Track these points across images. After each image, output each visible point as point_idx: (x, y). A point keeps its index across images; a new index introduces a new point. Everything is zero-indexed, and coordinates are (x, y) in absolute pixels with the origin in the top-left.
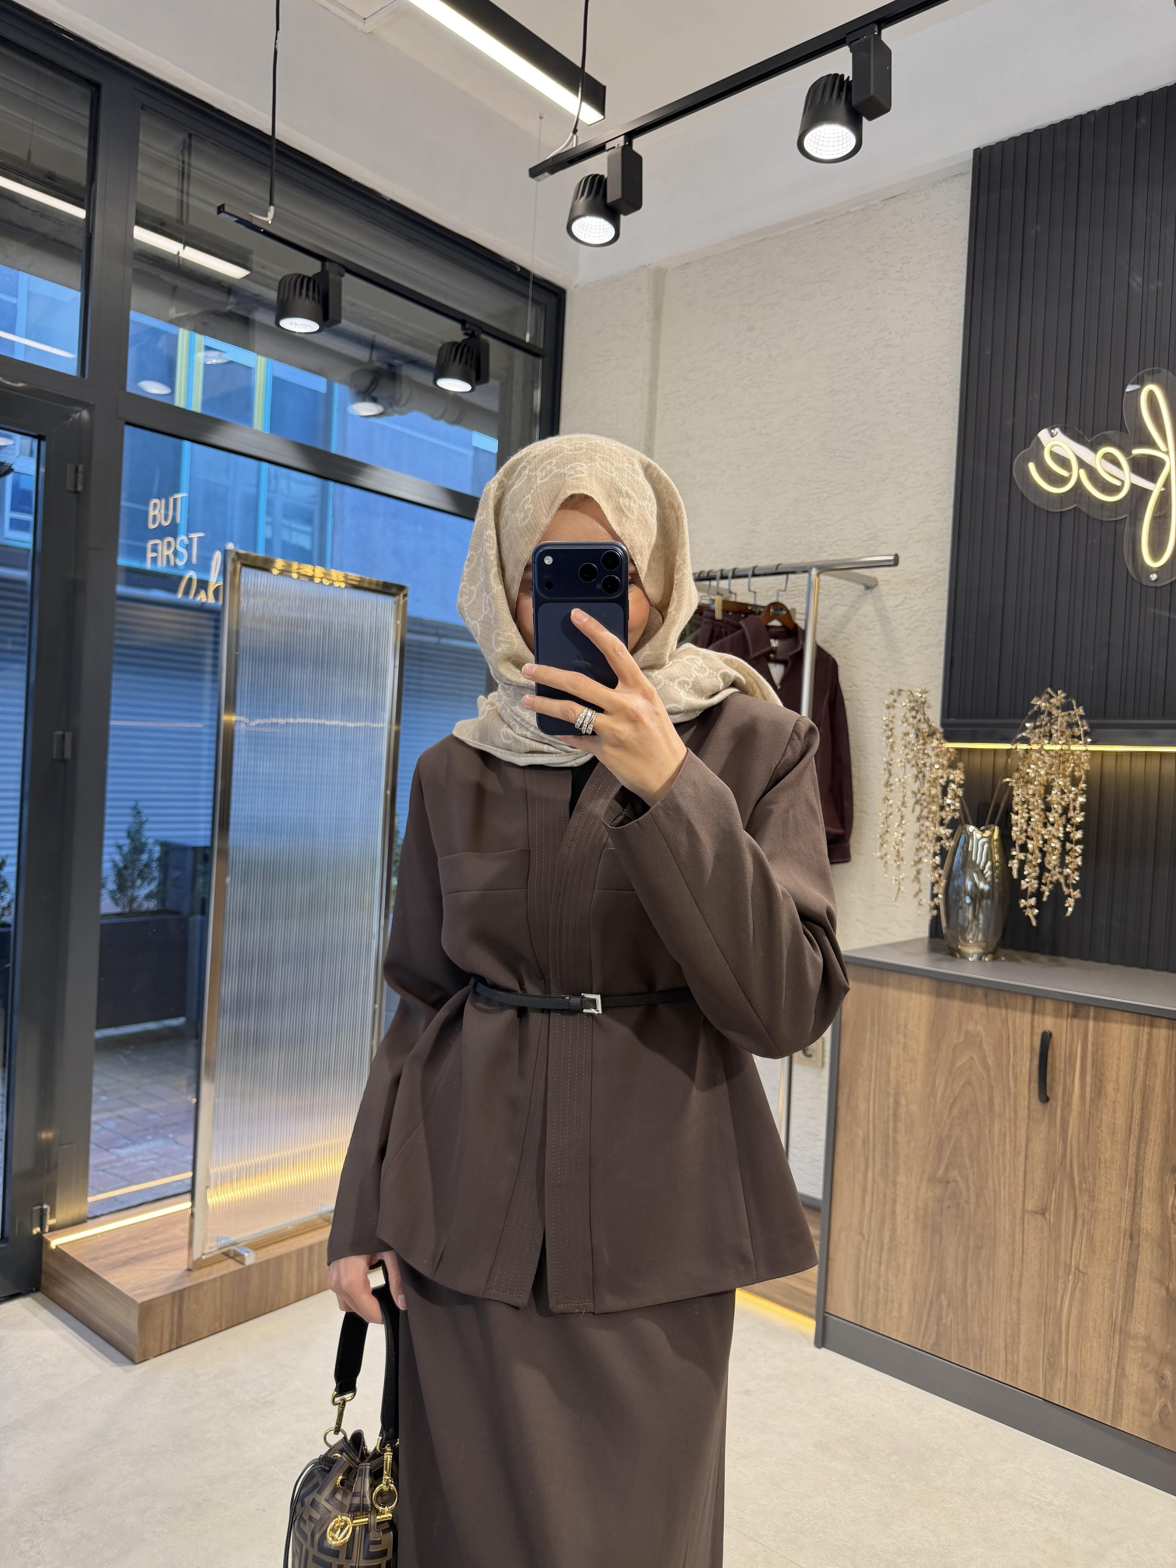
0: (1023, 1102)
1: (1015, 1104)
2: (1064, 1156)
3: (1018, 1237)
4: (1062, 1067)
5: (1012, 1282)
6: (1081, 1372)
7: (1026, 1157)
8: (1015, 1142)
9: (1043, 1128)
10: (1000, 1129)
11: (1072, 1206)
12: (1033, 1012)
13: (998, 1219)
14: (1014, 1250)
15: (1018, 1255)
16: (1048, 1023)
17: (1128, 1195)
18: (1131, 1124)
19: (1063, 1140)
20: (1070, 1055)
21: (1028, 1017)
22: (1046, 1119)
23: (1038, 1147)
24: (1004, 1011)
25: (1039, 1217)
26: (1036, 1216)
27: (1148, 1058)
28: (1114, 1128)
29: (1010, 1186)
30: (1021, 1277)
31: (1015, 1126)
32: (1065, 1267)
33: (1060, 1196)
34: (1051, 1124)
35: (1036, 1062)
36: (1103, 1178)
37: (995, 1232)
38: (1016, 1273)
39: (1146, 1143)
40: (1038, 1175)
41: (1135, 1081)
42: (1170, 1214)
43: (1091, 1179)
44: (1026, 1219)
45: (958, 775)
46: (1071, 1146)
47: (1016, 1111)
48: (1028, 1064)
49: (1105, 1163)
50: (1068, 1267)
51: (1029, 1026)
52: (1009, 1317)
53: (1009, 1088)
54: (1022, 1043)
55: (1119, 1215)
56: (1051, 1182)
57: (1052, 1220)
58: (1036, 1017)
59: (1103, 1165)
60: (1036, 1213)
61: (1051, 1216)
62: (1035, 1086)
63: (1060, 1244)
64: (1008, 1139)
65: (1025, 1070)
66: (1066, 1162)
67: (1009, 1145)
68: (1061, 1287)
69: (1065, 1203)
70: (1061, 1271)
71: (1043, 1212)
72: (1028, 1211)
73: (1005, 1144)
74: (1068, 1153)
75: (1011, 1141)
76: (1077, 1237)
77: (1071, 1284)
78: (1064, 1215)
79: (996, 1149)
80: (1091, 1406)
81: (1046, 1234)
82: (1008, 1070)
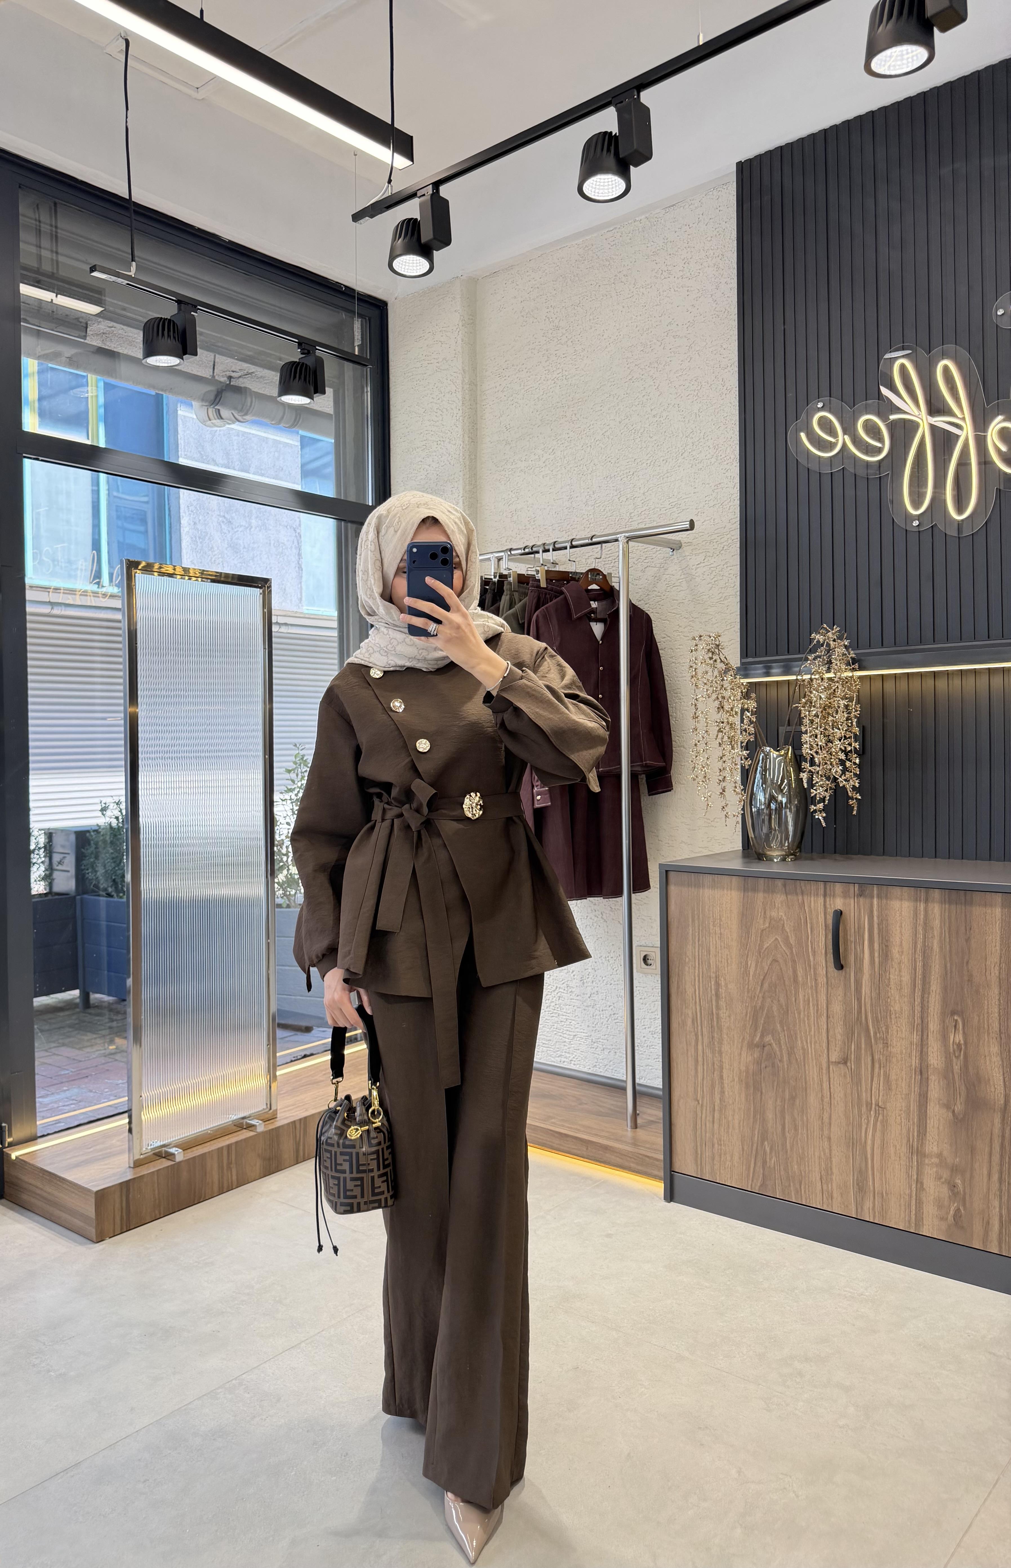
0: (822, 971)
1: (815, 974)
2: (860, 1012)
3: (825, 1084)
4: (852, 939)
5: (823, 1124)
6: (886, 1193)
7: (828, 1017)
8: (818, 1007)
9: (840, 991)
10: (805, 996)
11: (869, 1053)
12: (825, 896)
13: (807, 1072)
14: (822, 1096)
15: (827, 1100)
16: (839, 903)
17: (916, 1038)
18: (915, 980)
19: (858, 999)
20: (859, 928)
21: (821, 900)
22: (842, 984)
23: (837, 1008)
24: (800, 898)
25: (841, 1066)
26: (840, 1065)
27: (925, 924)
28: (901, 985)
29: (815, 1042)
30: (830, 1119)
31: (817, 992)
32: (867, 1106)
33: (858, 1047)
34: (847, 987)
35: (830, 937)
36: (894, 1027)
37: (806, 1083)
38: (826, 1116)
39: (929, 994)
40: (839, 1031)
41: (916, 943)
42: (951, 1049)
43: (884, 1029)
44: (831, 1069)
45: (752, 704)
46: (865, 1003)
47: (816, 980)
48: (824, 939)
49: (896, 1014)
50: (869, 1105)
51: (822, 907)
52: (822, 1153)
53: (809, 960)
54: (818, 922)
55: (911, 1055)
56: (850, 1035)
57: (853, 1067)
58: (828, 900)
59: (893, 1016)
60: (839, 1063)
61: (852, 1064)
62: (831, 957)
63: (861, 1087)
64: (811, 1004)
65: (822, 944)
66: (861, 1017)
67: (811, 1008)
68: (864, 1122)
69: (863, 1051)
70: (864, 1109)
71: (845, 1061)
72: (832, 1062)
73: (809, 1007)
74: (863, 1009)
75: (813, 1005)
76: (875, 1079)
77: (872, 1119)
78: (863, 1062)
79: (802, 1013)
80: (897, 1219)
81: (849, 1079)
82: (807, 946)
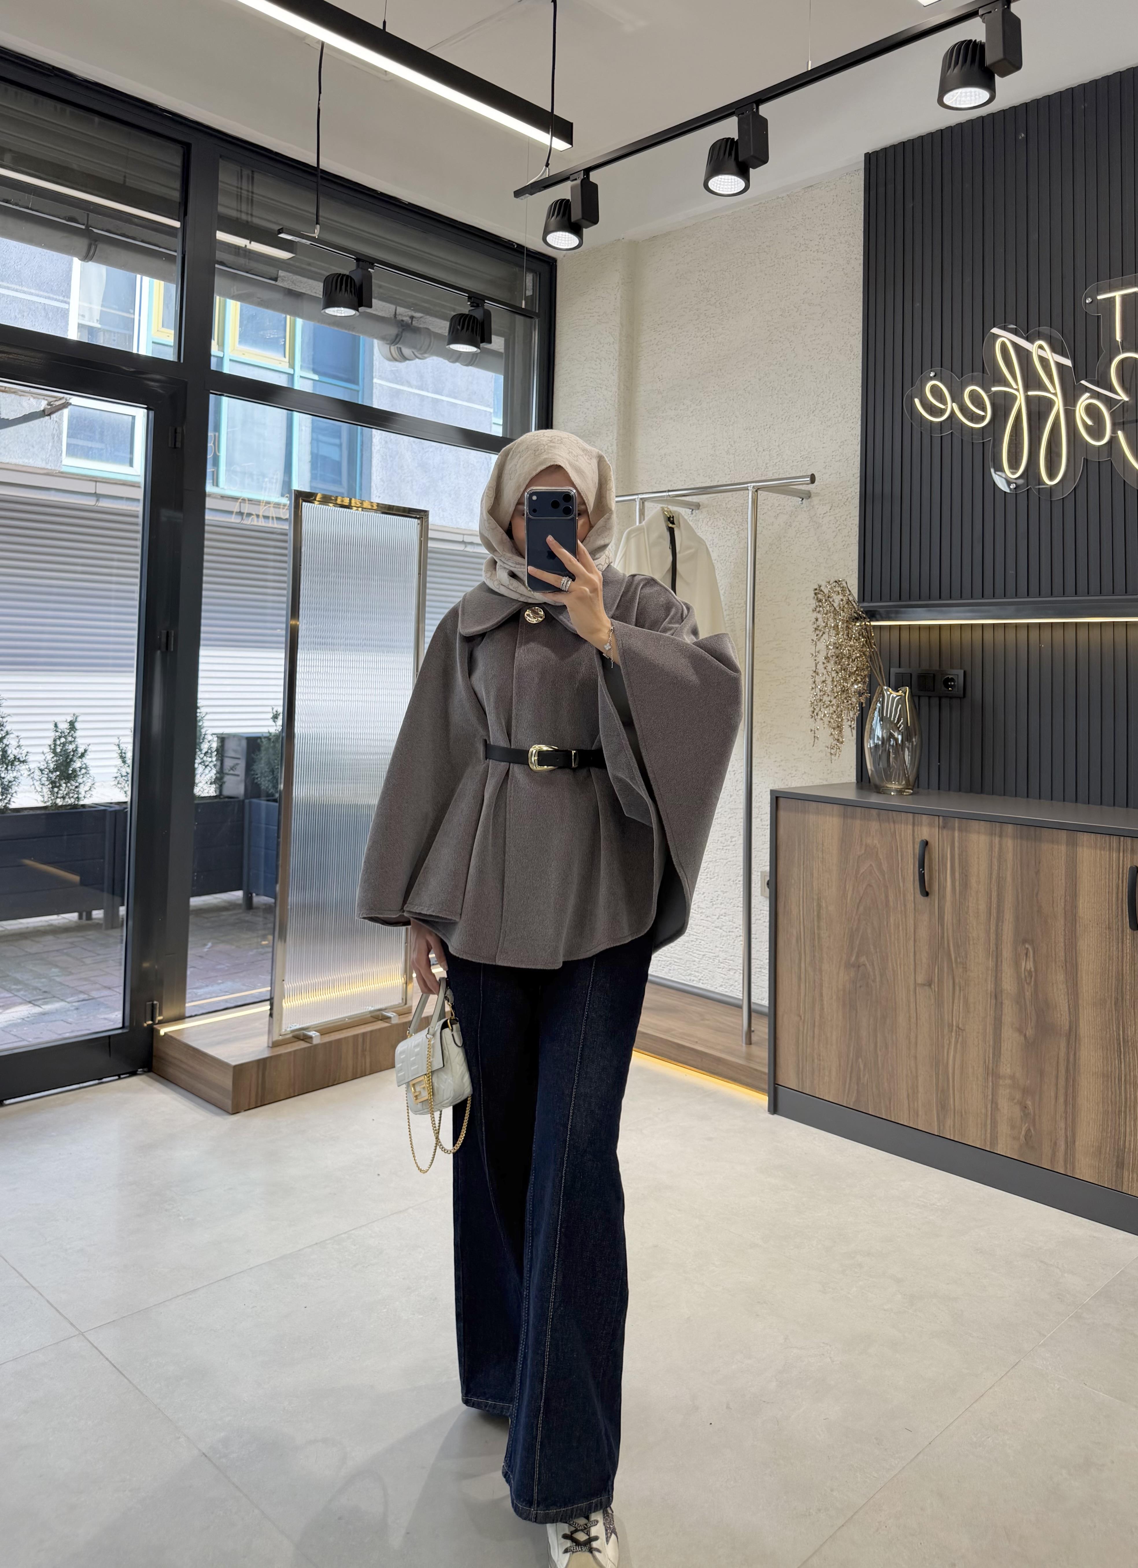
0: (910, 897)
1: (904, 899)
2: (943, 937)
3: (912, 1006)
4: (940, 869)
5: (910, 1043)
6: (965, 1110)
7: (915, 941)
8: (906, 930)
9: (926, 917)
10: (894, 921)
11: (950, 977)
12: (914, 826)
13: (896, 993)
14: (910, 1017)
15: (913, 1020)
16: (925, 834)
17: (991, 964)
18: (990, 907)
19: (941, 925)
20: (942, 857)
21: (910, 829)
22: (927, 909)
23: (923, 932)
24: (892, 826)
25: (926, 988)
26: (924, 987)
27: (1000, 856)
28: (978, 913)
29: (904, 966)
30: (916, 1037)
31: (906, 917)
32: (949, 1027)
33: (941, 970)
34: (931, 912)
35: (917, 864)
36: (972, 953)
37: (895, 1003)
38: (913, 1035)
39: (1003, 922)
40: (924, 955)
41: (991, 874)
42: (1023, 976)
43: (963, 954)
44: (917, 991)
46: (947, 929)
47: (905, 905)
48: (912, 867)
49: (973, 940)
50: (949, 1024)
51: (911, 836)
52: (909, 1072)
53: (899, 887)
54: (906, 852)
55: (986, 980)
56: (934, 960)
57: (936, 990)
58: (916, 830)
59: (971, 943)
60: (924, 985)
61: (935, 987)
62: (917, 884)
63: (943, 1007)
64: (901, 928)
65: (910, 872)
66: (943, 942)
67: (901, 932)
68: (946, 1042)
69: (945, 975)
70: (946, 1030)
71: (929, 984)
72: (919, 984)
73: (899, 932)
74: (945, 934)
75: (903, 929)
76: (956, 1001)
77: (954, 1039)
78: (945, 985)
79: (893, 936)
80: (974, 1137)
81: (933, 1001)
82: (898, 873)
